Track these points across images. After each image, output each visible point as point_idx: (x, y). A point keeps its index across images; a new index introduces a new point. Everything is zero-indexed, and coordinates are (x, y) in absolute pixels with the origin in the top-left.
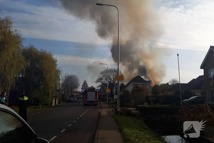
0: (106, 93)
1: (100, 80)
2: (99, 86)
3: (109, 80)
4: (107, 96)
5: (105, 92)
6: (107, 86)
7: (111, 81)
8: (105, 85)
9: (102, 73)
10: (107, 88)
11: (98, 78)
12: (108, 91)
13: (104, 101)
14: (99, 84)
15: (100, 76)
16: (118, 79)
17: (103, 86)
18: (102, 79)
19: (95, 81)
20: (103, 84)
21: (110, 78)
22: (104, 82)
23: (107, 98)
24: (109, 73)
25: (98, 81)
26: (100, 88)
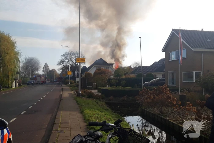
0: (68, 76)
1: (62, 62)
2: (61, 69)
3: (71, 63)
5: (67, 75)
6: (68, 69)
8: (67, 68)
9: (63, 56)
10: (68, 71)
11: (60, 61)
12: (70, 73)
13: (66, 83)
14: (61, 66)
16: (80, 62)
17: (65, 68)
18: (64, 62)
19: (57, 63)
20: (64, 66)
21: (72, 61)
22: (66, 65)
23: (69, 80)
24: (71, 56)
25: (60, 64)
26: (62, 70)
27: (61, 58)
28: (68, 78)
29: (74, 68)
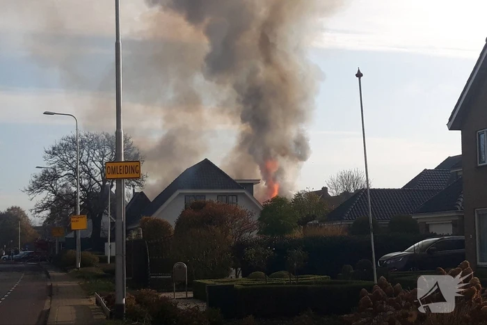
0: (71, 235)
1: (46, 180)
2: (44, 207)
3: (85, 182)
4: (79, 247)
5: (70, 230)
6: (75, 205)
7: (91, 186)
8: (67, 202)
9: (54, 152)
10: (75, 213)
11: (39, 172)
12: (81, 224)
13: (65, 265)
14: (44, 196)
15: (49, 164)
16: (119, 176)
17: (61, 206)
18: (55, 177)
20: (59, 197)
21: (88, 172)
22: (64, 189)
23: (78, 252)
24: (85, 153)
25: (39, 186)
26: (48, 212)
27: (44, 164)
28: (71, 243)
29: (96, 203)
